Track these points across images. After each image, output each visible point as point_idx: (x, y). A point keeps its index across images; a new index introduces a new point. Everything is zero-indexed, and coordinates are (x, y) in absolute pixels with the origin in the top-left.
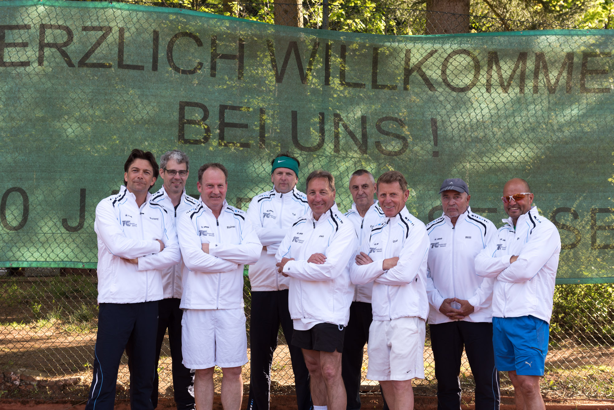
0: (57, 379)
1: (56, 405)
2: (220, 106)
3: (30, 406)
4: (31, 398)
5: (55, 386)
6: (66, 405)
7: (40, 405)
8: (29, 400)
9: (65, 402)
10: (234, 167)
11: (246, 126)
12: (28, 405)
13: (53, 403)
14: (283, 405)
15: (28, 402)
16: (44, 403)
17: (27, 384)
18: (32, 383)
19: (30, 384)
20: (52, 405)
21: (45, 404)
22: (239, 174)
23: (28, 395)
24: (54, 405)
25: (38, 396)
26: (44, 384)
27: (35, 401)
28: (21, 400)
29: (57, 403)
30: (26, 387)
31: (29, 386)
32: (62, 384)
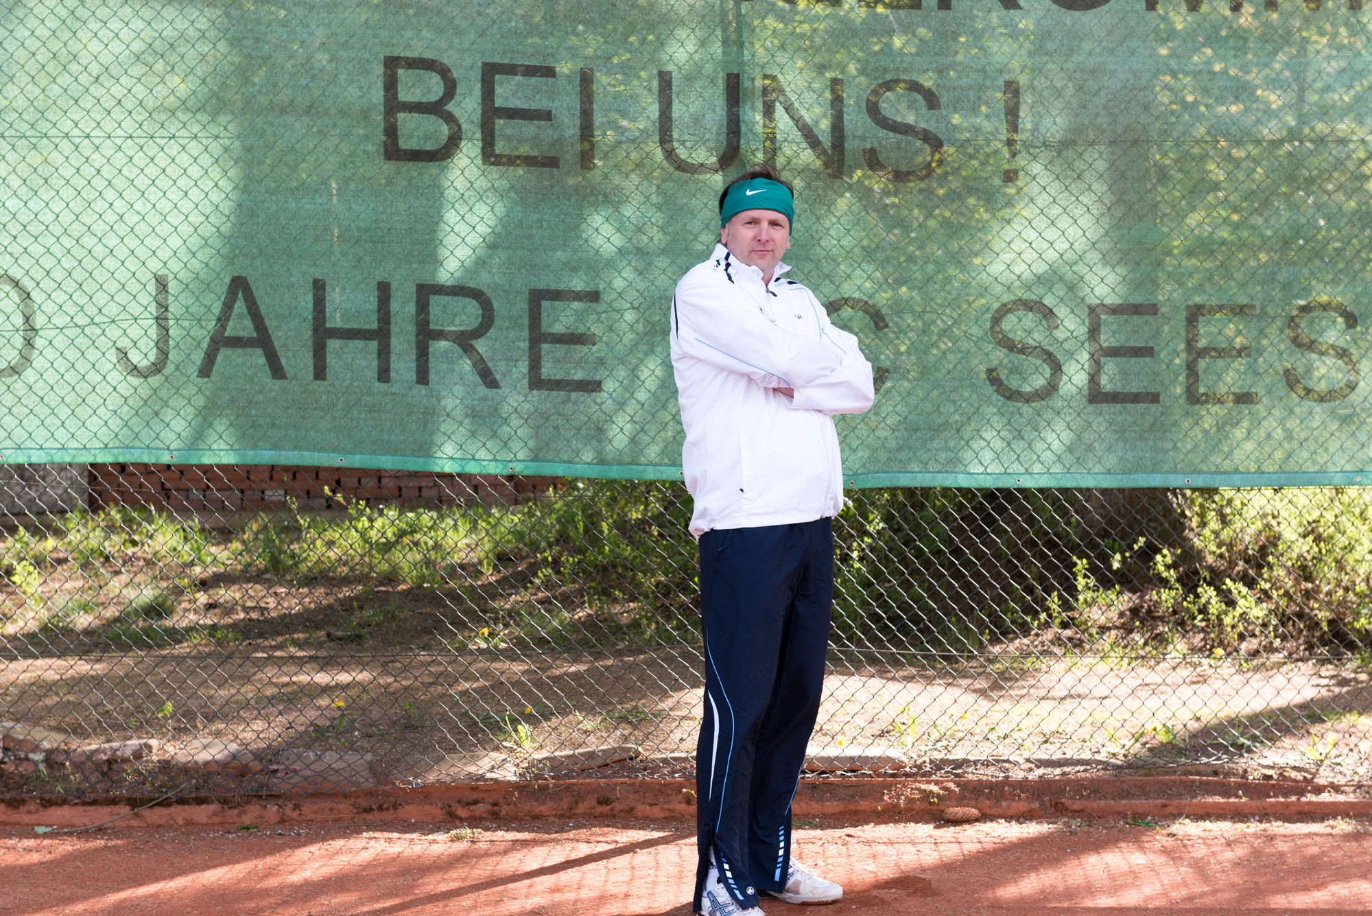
0: (94, 747)
1: (93, 808)
2: (485, 64)
3: (29, 812)
4: (28, 791)
5: (90, 764)
6: (116, 809)
7: (53, 808)
8: (24, 796)
9: (113, 802)
10: (520, 215)
11: (547, 116)
12: (23, 809)
13: (85, 804)
14: (651, 805)
15: (23, 802)
16: (64, 802)
17: (20, 759)
18: (31, 756)
19: (27, 759)
20: (81, 809)
21: (66, 808)
22: (534, 232)
23: (21, 786)
24: (88, 808)
25: (48, 788)
26: (60, 758)
27: (42, 799)
28: (7, 796)
29: (94, 803)
30: (17, 766)
31: (25, 764)
32: (105, 758)
